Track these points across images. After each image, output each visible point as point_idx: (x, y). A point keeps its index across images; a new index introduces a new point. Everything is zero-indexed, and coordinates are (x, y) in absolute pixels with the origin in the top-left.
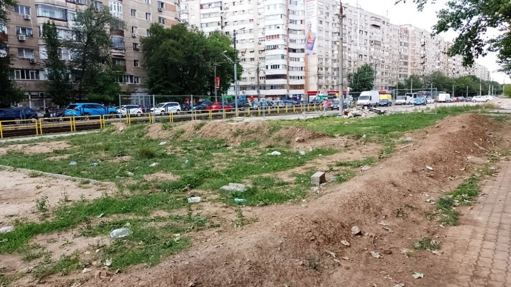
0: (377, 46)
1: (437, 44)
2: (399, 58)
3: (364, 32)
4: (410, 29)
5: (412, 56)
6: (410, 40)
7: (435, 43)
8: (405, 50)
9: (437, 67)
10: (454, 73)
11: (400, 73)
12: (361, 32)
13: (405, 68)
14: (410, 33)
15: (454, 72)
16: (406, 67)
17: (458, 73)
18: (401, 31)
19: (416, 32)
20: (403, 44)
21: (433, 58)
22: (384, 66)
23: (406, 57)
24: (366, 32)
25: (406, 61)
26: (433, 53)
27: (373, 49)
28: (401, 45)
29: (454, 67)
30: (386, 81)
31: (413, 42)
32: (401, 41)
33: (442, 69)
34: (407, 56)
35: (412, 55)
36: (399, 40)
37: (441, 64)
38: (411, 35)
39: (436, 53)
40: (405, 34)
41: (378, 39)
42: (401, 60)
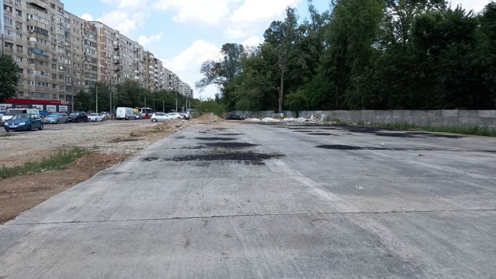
0: (42, 37)
1: (135, 52)
2: (84, 59)
3: (14, 10)
4: (97, 26)
5: (101, 60)
6: (99, 40)
7: (132, 49)
8: (93, 52)
9: (136, 78)
10: (156, 87)
11: (87, 79)
12: (8, 9)
13: (93, 74)
14: (99, 31)
15: (157, 85)
16: (95, 72)
17: (161, 87)
18: (85, 26)
19: (106, 32)
20: (89, 43)
21: (131, 66)
22: (57, 66)
23: (95, 61)
24: (20, 12)
25: (95, 65)
26: (131, 61)
27: (33, 39)
28: (86, 43)
29: (156, 80)
30: (61, 87)
31: (103, 43)
32: (86, 38)
33: (142, 80)
34: (96, 59)
35: (102, 58)
36: (83, 37)
37: (141, 75)
38: (99, 34)
39: (134, 61)
40: (90, 31)
41: (43, 27)
42: (86, 63)
